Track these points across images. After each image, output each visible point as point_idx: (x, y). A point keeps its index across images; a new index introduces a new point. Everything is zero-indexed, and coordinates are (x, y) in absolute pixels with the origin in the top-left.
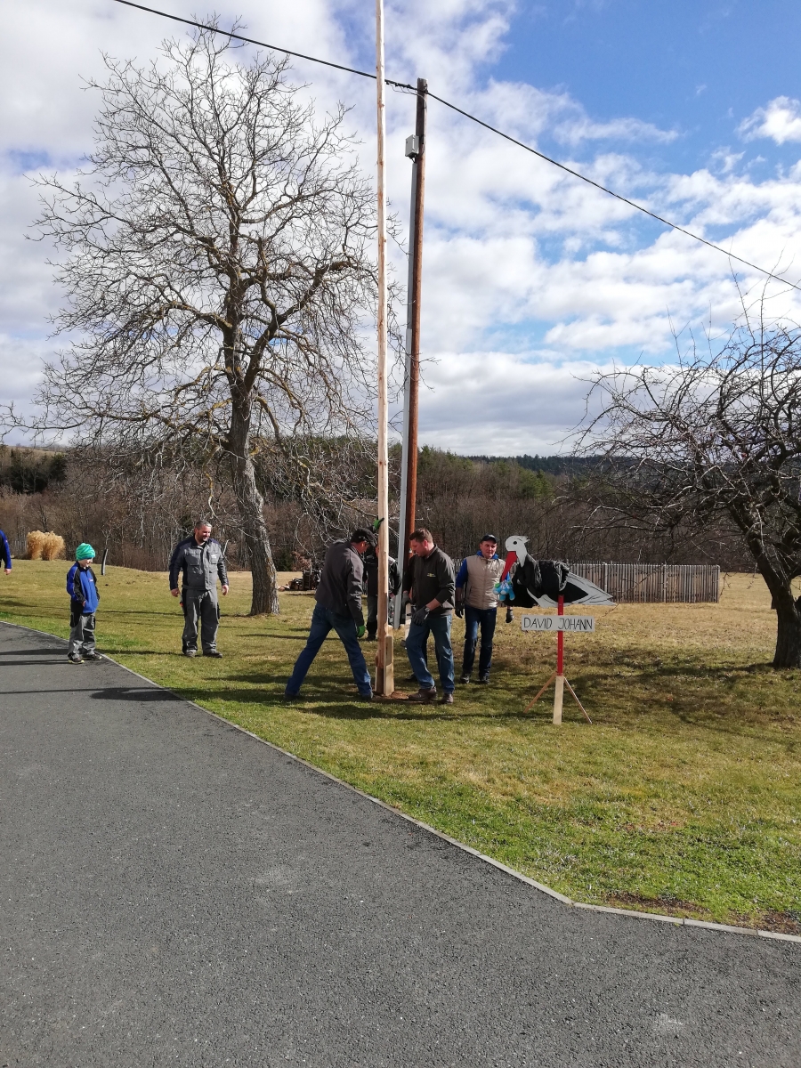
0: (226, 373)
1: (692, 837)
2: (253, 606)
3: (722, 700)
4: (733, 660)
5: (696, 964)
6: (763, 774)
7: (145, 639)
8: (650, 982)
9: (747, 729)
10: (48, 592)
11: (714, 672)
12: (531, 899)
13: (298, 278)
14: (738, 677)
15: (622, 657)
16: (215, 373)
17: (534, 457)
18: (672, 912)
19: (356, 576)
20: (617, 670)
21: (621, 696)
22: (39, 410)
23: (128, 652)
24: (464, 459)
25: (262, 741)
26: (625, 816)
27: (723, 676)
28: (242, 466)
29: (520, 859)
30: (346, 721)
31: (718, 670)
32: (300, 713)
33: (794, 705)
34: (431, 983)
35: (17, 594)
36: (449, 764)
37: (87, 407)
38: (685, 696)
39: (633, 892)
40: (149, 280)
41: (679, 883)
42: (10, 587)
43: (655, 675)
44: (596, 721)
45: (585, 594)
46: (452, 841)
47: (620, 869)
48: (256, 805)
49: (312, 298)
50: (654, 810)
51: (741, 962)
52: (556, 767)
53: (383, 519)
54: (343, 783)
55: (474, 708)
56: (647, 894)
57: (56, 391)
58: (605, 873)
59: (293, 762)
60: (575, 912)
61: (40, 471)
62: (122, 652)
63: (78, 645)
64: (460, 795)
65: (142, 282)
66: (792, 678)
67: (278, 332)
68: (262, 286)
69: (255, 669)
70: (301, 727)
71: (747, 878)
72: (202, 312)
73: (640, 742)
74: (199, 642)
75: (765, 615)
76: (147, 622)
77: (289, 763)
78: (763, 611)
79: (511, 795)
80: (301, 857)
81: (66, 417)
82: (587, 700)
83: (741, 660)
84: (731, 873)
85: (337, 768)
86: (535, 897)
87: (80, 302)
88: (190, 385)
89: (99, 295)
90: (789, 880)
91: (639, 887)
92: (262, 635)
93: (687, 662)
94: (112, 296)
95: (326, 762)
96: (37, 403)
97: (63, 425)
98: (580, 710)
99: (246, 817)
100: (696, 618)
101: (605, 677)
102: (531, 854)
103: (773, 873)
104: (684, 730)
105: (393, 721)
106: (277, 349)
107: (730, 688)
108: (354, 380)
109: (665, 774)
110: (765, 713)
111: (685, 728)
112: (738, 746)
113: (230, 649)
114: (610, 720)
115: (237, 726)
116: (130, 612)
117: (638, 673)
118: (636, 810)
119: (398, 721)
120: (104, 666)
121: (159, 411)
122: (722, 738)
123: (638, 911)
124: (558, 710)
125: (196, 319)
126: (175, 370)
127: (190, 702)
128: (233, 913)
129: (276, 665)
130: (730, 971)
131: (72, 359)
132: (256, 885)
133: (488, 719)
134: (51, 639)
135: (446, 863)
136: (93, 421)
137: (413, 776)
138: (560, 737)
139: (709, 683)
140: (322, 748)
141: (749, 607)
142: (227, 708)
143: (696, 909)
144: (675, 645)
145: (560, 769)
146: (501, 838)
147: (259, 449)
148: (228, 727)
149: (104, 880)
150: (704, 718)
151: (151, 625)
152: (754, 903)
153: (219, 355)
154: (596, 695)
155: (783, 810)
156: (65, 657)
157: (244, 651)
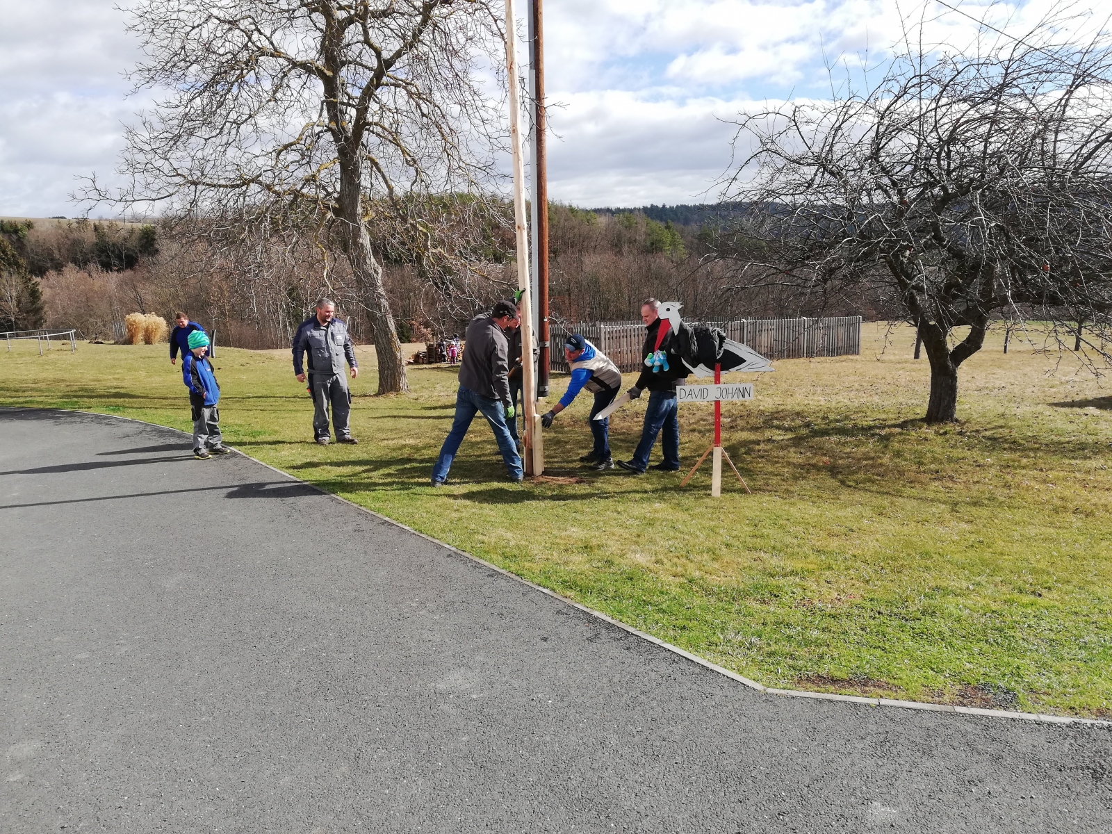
0: (329, 129)
1: (872, 610)
2: (381, 385)
3: (880, 461)
4: (884, 416)
5: (899, 747)
6: (932, 538)
7: (272, 427)
8: (856, 769)
9: (908, 491)
10: (158, 379)
11: (866, 430)
12: (722, 687)
13: (403, 14)
14: (892, 435)
15: (771, 420)
16: (317, 129)
17: (661, 206)
18: (865, 692)
19: (500, 355)
20: (768, 434)
21: (777, 462)
22: (125, 181)
23: (257, 443)
24: (587, 212)
25: (417, 533)
26: (801, 591)
27: (877, 434)
28: (356, 233)
29: (703, 645)
30: (499, 506)
31: (870, 428)
32: (451, 501)
33: (952, 462)
34: (635, 785)
35: (124, 384)
36: (613, 547)
37: (178, 175)
38: (842, 458)
39: (823, 673)
40: (233, 23)
41: (870, 660)
42: (116, 376)
43: (807, 437)
44: (755, 490)
45: (743, 361)
46: (631, 630)
47: (805, 649)
48: (423, 604)
49: (421, 38)
50: (828, 583)
51: (943, 741)
52: (723, 543)
53: (524, 291)
54: (509, 574)
55: (629, 484)
56: (838, 674)
57: (141, 157)
58: (791, 655)
59: (453, 554)
60: (769, 699)
61: (128, 245)
62: (251, 443)
63: (203, 439)
64: (631, 579)
65: (227, 26)
66: (945, 433)
67: (385, 79)
68: (364, 25)
69: (394, 454)
70: (455, 515)
71: (934, 650)
72: (298, 60)
73: (803, 510)
74: (331, 429)
75: (908, 365)
76: (270, 408)
77: (449, 556)
78: (906, 362)
79: (683, 576)
80: (479, 658)
81: (156, 187)
82: (743, 468)
83: (891, 416)
84: (917, 645)
85: (501, 558)
86: (726, 685)
87: (157, 53)
88: (291, 144)
89: (178, 44)
90: (976, 650)
91: (827, 668)
92: (395, 417)
93: (838, 421)
94: (193, 45)
95: (488, 552)
96: (122, 172)
97: (154, 196)
98: (738, 480)
99: (415, 618)
100: (840, 373)
101: (758, 443)
102: (714, 639)
103: (958, 643)
104: (845, 495)
105: (549, 503)
106: (384, 99)
107: (886, 447)
108: (473, 131)
109: (834, 544)
110: (924, 472)
111: (846, 492)
112: (903, 509)
113: (364, 434)
114: (769, 488)
115: (387, 519)
116: (249, 398)
117: (790, 436)
118: (811, 584)
119: (552, 503)
120: (234, 460)
121: (260, 175)
122: (885, 501)
123: (832, 693)
124: (716, 481)
125: (293, 68)
126: (272, 128)
127: (333, 495)
128: (419, 723)
129: (417, 449)
130: (935, 752)
131: (155, 120)
132: (437, 692)
133: (645, 495)
134: (172, 433)
135: (630, 655)
136: (187, 190)
137: (579, 563)
138: (721, 510)
139: (864, 443)
140: (480, 537)
141: (892, 358)
142: (374, 499)
143: (888, 687)
144: (822, 403)
145: (727, 545)
146: (681, 622)
147: (372, 214)
148: (378, 521)
149: (278, 695)
150: (864, 482)
151: (275, 411)
152: (945, 677)
153: (322, 110)
154: (751, 462)
155: (958, 575)
156: (191, 452)
157: (380, 435)
